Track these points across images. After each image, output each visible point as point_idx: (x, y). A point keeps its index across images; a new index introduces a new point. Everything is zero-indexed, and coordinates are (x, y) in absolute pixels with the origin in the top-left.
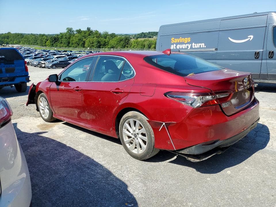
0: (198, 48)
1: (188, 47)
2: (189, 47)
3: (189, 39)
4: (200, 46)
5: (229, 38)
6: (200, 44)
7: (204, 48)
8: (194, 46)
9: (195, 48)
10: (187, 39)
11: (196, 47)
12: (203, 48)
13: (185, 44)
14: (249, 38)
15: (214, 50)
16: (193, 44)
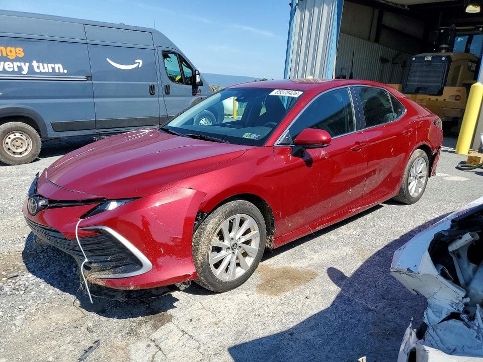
0: (48, 73)
1: (20, 69)
2: (26, 68)
3: (20, 51)
4: (53, 69)
5: (108, 59)
6: (52, 65)
7: (63, 74)
8: (38, 67)
9: (41, 73)
10: (13, 49)
11: (43, 71)
12: (60, 74)
13: (12, 61)
14: (138, 64)
15: (85, 79)
16: (35, 64)
